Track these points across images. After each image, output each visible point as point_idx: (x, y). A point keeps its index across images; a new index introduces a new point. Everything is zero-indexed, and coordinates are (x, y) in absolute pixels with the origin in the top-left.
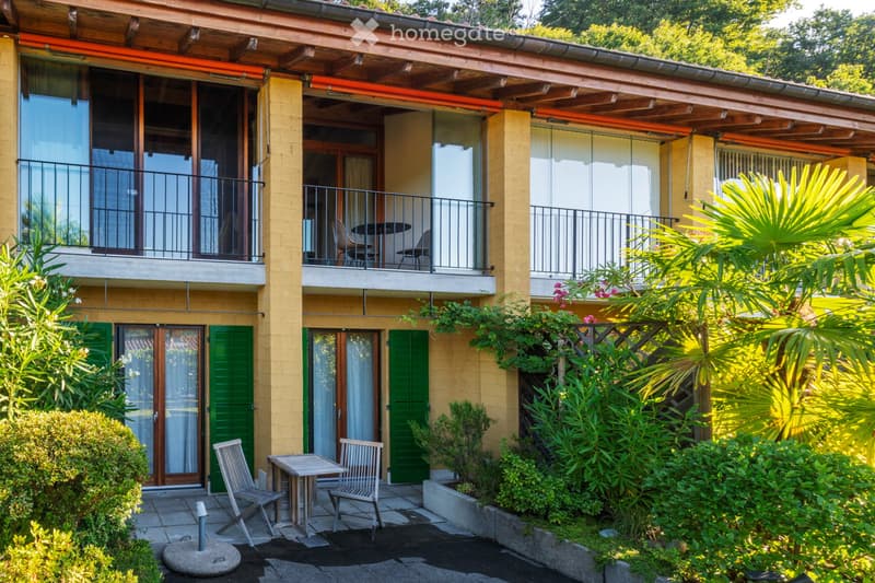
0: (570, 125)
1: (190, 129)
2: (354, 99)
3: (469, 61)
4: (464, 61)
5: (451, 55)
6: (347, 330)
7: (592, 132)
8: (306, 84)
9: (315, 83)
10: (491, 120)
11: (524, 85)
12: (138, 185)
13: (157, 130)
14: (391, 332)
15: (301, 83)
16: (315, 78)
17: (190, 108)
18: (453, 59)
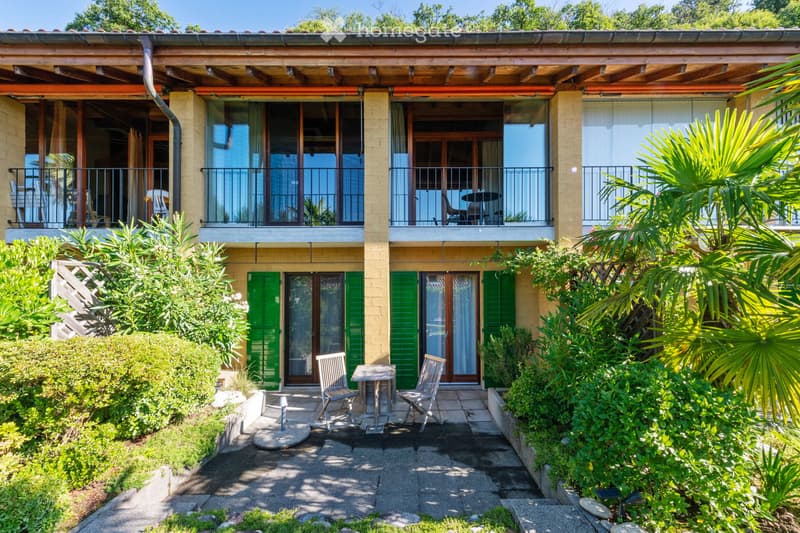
0: (622, 96)
1: (335, 135)
2: (428, 100)
3: (502, 59)
4: (496, 59)
5: (486, 57)
6: (451, 272)
7: (652, 100)
8: (390, 94)
9: (397, 92)
10: (553, 101)
11: (564, 70)
12: (300, 178)
13: (310, 138)
14: (485, 272)
15: (386, 94)
16: (396, 89)
17: (335, 119)
18: (488, 59)
